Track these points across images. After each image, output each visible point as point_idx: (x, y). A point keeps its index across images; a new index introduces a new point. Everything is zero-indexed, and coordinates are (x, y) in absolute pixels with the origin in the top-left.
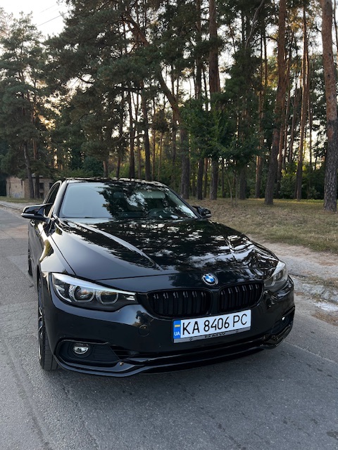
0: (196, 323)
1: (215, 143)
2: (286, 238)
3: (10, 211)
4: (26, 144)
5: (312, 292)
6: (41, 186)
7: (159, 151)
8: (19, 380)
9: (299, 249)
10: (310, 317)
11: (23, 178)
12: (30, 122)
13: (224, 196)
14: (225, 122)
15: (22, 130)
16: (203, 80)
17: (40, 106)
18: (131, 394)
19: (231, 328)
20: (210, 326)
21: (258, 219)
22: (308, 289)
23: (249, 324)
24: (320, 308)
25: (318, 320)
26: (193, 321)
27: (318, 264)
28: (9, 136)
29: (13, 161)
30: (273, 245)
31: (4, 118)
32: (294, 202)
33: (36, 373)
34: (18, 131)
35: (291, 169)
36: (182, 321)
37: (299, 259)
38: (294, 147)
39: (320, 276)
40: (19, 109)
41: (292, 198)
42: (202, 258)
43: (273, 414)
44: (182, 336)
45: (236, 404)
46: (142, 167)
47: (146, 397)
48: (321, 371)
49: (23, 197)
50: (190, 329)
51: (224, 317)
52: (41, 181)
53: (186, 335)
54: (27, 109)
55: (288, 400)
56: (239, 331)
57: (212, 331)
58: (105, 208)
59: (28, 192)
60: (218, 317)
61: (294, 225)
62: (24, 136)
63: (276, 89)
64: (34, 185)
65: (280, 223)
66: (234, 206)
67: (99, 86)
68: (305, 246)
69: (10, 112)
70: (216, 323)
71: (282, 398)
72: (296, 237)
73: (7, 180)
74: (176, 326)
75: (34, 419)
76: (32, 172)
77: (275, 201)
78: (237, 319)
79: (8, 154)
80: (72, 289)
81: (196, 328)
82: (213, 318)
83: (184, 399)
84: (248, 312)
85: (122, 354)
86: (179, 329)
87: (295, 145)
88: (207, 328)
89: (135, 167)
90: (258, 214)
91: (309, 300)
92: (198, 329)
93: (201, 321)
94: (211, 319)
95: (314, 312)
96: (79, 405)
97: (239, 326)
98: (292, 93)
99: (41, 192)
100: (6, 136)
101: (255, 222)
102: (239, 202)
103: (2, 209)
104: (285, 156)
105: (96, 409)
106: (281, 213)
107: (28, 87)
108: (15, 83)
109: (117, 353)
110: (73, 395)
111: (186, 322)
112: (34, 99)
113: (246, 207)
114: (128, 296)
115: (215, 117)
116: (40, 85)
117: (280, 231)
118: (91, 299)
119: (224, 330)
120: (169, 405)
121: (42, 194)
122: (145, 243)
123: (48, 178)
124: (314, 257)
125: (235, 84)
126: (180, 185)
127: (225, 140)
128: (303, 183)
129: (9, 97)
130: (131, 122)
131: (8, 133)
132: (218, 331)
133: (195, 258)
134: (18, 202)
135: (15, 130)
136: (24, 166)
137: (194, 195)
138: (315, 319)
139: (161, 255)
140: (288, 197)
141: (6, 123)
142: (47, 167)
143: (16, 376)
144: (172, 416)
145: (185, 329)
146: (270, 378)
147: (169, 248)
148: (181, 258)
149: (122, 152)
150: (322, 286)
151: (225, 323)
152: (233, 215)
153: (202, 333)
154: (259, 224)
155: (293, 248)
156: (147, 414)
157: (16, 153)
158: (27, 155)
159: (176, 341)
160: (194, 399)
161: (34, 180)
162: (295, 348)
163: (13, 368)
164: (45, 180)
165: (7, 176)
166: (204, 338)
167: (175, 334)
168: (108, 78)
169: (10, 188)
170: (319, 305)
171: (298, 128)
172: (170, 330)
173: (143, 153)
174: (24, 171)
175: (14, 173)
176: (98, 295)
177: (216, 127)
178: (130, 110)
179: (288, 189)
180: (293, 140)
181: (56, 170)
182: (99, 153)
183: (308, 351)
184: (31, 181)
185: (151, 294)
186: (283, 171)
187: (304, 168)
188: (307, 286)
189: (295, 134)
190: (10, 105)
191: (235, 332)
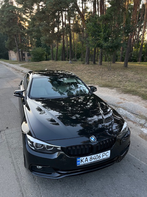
0: (87, 158)
2: (131, 92)
3: (11, 69)
4: (15, 35)
5: (140, 122)
6: (23, 55)
7: (76, 37)
8: (16, 172)
9: (136, 97)
10: (138, 137)
11: (15, 52)
12: (16, 25)
13: (106, 61)
14: (106, 30)
15: (13, 29)
16: (97, 5)
17: (20, 16)
18: (60, 181)
19: (101, 158)
20: (92, 158)
21: (120, 78)
22: (138, 121)
23: (109, 156)
24: (142, 131)
25: (141, 138)
26: (85, 158)
27: (144, 107)
28: (7, 32)
29: (10, 43)
30: (125, 95)
31: (5, 23)
33: (23, 170)
34: (12, 30)
35: (138, 46)
36: (81, 158)
37: (136, 104)
38: (140, 34)
39: (144, 115)
40: (12, 19)
43: (117, 193)
44: (80, 164)
45: (102, 188)
46: (68, 45)
47: (66, 183)
48: (139, 169)
49: (16, 60)
50: (84, 161)
51: (98, 155)
52: (23, 52)
53: (82, 163)
54: (15, 18)
55: (124, 186)
56: (105, 159)
57: (93, 160)
59: (18, 58)
60: (96, 155)
61: (135, 82)
62: (14, 32)
63: (133, 4)
64: (21, 55)
65: (129, 81)
66: (109, 69)
67: (47, 10)
68: (139, 96)
69: (7, 20)
70: (95, 157)
71: (121, 184)
72: (136, 91)
73: (9, 52)
74: (78, 160)
75: (22, 194)
76: (19, 49)
77: (130, 64)
78: (104, 154)
79: (8, 40)
80: (34, 144)
81: (86, 160)
82: (94, 155)
83: (81, 184)
84: (109, 151)
85: (56, 170)
86: (79, 161)
87: (141, 33)
88: (91, 160)
89: (65, 45)
90: (120, 75)
91: (139, 127)
92: (87, 160)
93: (89, 157)
94: (93, 156)
95: (140, 133)
96: (40, 187)
97: (105, 157)
98: (141, 6)
99: (24, 57)
100: (6, 32)
101: (118, 80)
103: (7, 68)
104: (136, 39)
105: (46, 189)
106: (130, 74)
107: (15, 7)
108: (9, 6)
109: (54, 169)
110: (37, 181)
111: (82, 158)
112: (18, 12)
113: (115, 69)
114: (58, 148)
115: (102, 28)
116: (20, 6)
117: (129, 86)
118: (42, 147)
119: (98, 159)
120: (75, 187)
121: (24, 59)
123: (26, 51)
124: (143, 103)
125: (112, 10)
126: (86, 57)
127: (106, 39)
128: (143, 53)
129: (6, 13)
130: (63, 24)
131: (7, 31)
132: (96, 160)
134: (14, 64)
135: (10, 29)
136: (16, 46)
137: (92, 61)
138: (140, 137)
140: (135, 61)
141: (6, 26)
142: (26, 46)
143: (15, 170)
145: (81, 161)
146: (118, 173)
149: (59, 40)
150: (145, 120)
151: (99, 157)
152: (108, 76)
153: (89, 161)
154: (120, 81)
155: (134, 97)
156: (66, 192)
157: (11, 40)
158: (16, 41)
159: (78, 166)
160: (85, 184)
161: (20, 52)
162: (130, 155)
163: (14, 165)
164: (25, 52)
165: (8, 50)
166: (90, 163)
167: (78, 163)
168: (51, 7)
169: (10, 55)
170: (142, 129)
171: (142, 24)
172: (75, 161)
173: (69, 38)
174: (16, 48)
175: (12, 49)
176: (45, 146)
177: (102, 33)
178: (62, 19)
179: (135, 57)
180: (140, 30)
181: (30, 48)
182: (48, 42)
183: (135, 157)
185: (67, 148)
186: (133, 48)
187: (144, 46)
188: (138, 119)
189: (142, 27)
190: (7, 17)
191: (103, 160)
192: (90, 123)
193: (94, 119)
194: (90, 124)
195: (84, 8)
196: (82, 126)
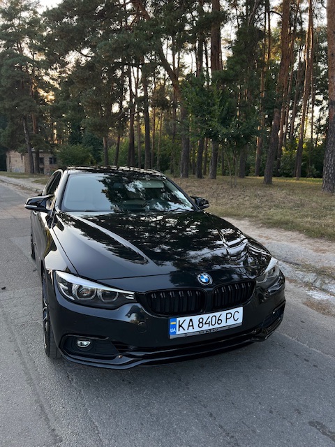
0: (191, 320)
1: (215, 124)
2: (282, 223)
3: (11, 187)
4: (25, 118)
5: (305, 280)
6: (41, 161)
7: (159, 126)
8: (26, 368)
9: (294, 234)
10: (301, 305)
11: (23, 153)
12: (29, 95)
13: (224, 174)
14: (226, 102)
15: (21, 103)
16: (204, 56)
17: (38, 79)
18: (130, 383)
19: (224, 324)
20: (204, 322)
21: (257, 201)
22: (301, 277)
23: (240, 321)
24: (311, 296)
25: (309, 309)
26: (188, 319)
27: (312, 251)
28: (8, 109)
29: (12, 135)
30: (269, 230)
31: (3, 91)
32: (293, 181)
33: (42, 361)
34: (17, 105)
35: (292, 146)
36: (178, 319)
37: (294, 246)
38: (296, 124)
39: (313, 264)
40: (18, 82)
41: (291, 177)
42: (199, 253)
43: (260, 403)
44: (178, 333)
45: (227, 394)
46: (142, 142)
47: (144, 386)
48: (307, 361)
49: (24, 171)
50: (185, 325)
51: (217, 314)
52: (41, 156)
53: (182, 331)
54: (26, 82)
55: (274, 390)
56: (231, 327)
57: (206, 327)
58: (104, 195)
59: (29, 166)
60: (211, 315)
61: (291, 209)
62: (23, 110)
63: (279, 62)
64: (34, 159)
65: (277, 206)
66: (233, 186)
67: (98, 62)
68: (300, 231)
69: (9, 85)
70: (210, 320)
71: (269, 388)
72: (293, 222)
73: (7, 154)
74: (172, 323)
75: (41, 406)
76: (31, 147)
77: (274, 179)
78: (229, 316)
79: (7, 128)
80: (75, 288)
81: (191, 324)
82: (207, 315)
83: (179, 388)
84: (240, 309)
85: (122, 348)
86: (174, 326)
87: (297, 121)
88: (201, 325)
89: (135, 142)
90: (256, 196)
91: (302, 288)
92: (192, 326)
93: (195, 318)
94: (205, 317)
95: (305, 300)
96: (82, 393)
97: (231, 322)
98: (296, 66)
99: (41, 166)
100: (5, 109)
101: (253, 205)
102: (239, 180)
103: (3, 184)
104: (287, 132)
105: (98, 397)
106: (279, 195)
107: (27, 59)
108: (13, 55)
109: (117, 347)
110: (76, 383)
111: (181, 319)
112: (33, 71)
113: (245, 187)
114: (128, 295)
115: (215, 96)
116: (40, 57)
117: (277, 215)
118: (93, 297)
119: (217, 326)
120: (165, 393)
121: (42, 170)
122: (144, 239)
123: (48, 152)
124: (309, 244)
125: (236, 62)
126: (180, 163)
127: (225, 121)
128: (303, 161)
129: (8, 70)
130: (132, 95)
131: (7, 106)
132: (211, 327)
133: (192, 253)
134: (19, 178)
135: (14, 103)
136: (24, 141)
137: (194, 174)
138: (306, 307)
139: (159, 251)
140: (288, 175)
141: (4, 97)
142: (47, 142)
143: (24, 363)
144: (167, 405)
145: (180, 326)
146: (260, 368)
147: (167, 244)
148: (178, 254)
149: (121, 128)
150: (315, 274)
151: (219, 320)
152: (231, 197)
153: (197, 329)
154: (257, 207)
155: (289, 233)
156: (145, 402)
157: (15, 127)
158: (26, 129)
159: (172, 337)
160: (188, 388)
161: (34, 155)
162: (285, 337)
163: (20, 355)
164: (45, 155)
165: (7, 150)
166: (198, 333)
167: (171, 331)
168: (108, 54)
169: (10, 162)
170: (310, 293)
171: (300, 103)
172: (167, 327)
173: (143, 128)
174: (24, 145)
175: (14, 148)
176: (100, 294)
177: (216, 107)
178: (130, 86)
179: (288, 167)
180: (295, 115)
181: (56, 145)
182: (98, 130)
183: (296, 341)
184: (31, 156)
185: (149, 294)
186: (283, 148)
187: (304, 146)
188: (300, 274)
189: (297, 110)
190: (8, 78)
191: (227, 328)
192: (193, 261)
193: (203, 255)
194: (194, 264)
195: (176, 66)
196: (175, 265)
